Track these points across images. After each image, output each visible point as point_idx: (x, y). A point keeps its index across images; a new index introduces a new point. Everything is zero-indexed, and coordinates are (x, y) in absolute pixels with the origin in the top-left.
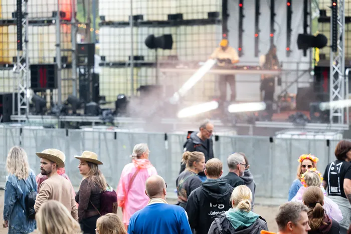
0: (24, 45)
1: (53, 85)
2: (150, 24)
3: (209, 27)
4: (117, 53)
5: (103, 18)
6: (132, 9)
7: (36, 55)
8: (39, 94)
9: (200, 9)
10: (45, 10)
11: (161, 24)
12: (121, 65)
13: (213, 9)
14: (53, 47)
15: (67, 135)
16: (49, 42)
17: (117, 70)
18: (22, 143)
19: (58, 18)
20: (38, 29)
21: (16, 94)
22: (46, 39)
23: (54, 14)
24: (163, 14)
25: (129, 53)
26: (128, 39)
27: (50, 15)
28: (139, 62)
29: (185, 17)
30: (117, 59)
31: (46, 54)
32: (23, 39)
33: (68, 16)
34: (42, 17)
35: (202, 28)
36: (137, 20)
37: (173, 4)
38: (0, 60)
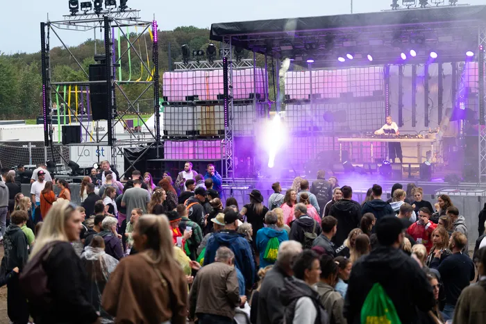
6: (311, 89)
7: (237, 128)
9: (367, 89)
13: (377, 89)
14: (251, 122)
16: (247, 118)
19: (255, 100)
21: (224, 161)
22: (245, 116)
23: (251, 96)
24: (336, 93)
27: (248, 96)
29: (354, 95)
31: (245, 128)
33: (262, 96)
34: (242, 99)
35: (368, 104)
37: (345, 85)
38: (208, 132)
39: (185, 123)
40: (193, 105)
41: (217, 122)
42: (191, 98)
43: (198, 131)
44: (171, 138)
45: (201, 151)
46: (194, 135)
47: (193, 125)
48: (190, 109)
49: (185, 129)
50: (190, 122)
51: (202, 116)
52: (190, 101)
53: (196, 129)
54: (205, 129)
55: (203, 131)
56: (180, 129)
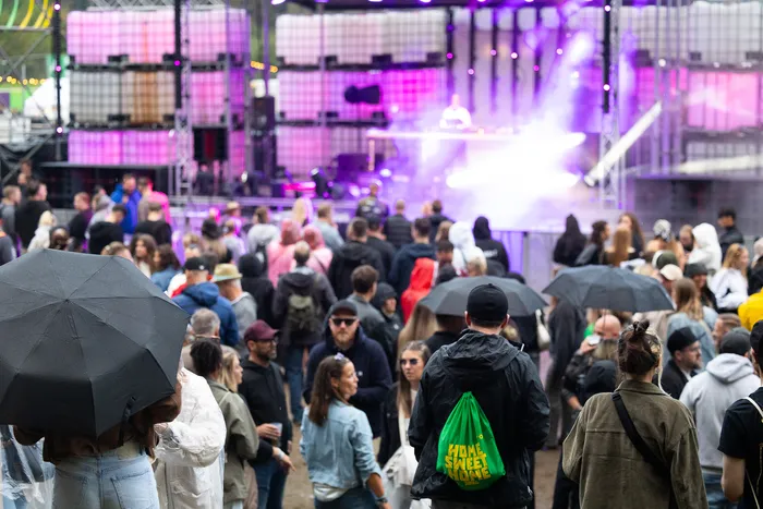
0: (184, 101)
2: (347, 67)
3: (428, 73)
4: (302, 107)
5: (282, 59)
6: (322, 47)
9: (416, 48)
10: (207, 51)
11: (363, 68)
12: (308, 123)
13: (434, 48)
14: (219, 101)
16: (213, 95)
17: (301, 131)
19: (227, 63)
21: (174, 169)
22: (209, 92)
23: (221, 57)
24: (364, 55)
25: (317, 108)
26: (317, 88)
27: (215, 58)
28: (333, 119)
29: (397, 59)
30: (301, 116)
31: (210, 111)
33: (239, 58)
34: (205, 61)
36: (330, 63)
37: (379, 41)
38: (146, 119)
39: (106, 101)
40: (119, 71)
41: (161, 100)
42: (117, 58)
43: (129, 116)
44: (82, 126)
45: (133, 149)
46: (121, 123)
47: (120, 105)
48: (115, 77)
49: (106, 111)
50: (115, 101)
51: (135, 89)
52: (114, 64)
53: (125, 111)
54: (140, 111)
55: (137, 115)
56: (98, 110)
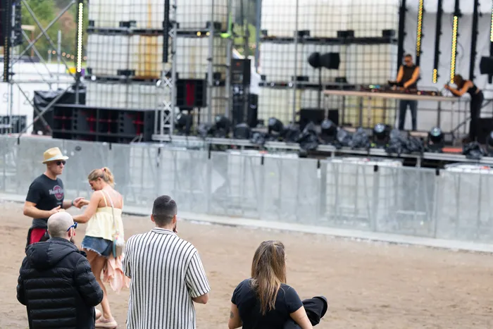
1: (201, 103)
2: (316, 40)
3: (382, 47)
4: (279, 72)
5: (265, 32)
6: (297, 23)
7: (187, 70)
8: (185, 112)
9: (374, 26)
10: (198, 20)
11: (329, 41)
12: (283, 85)
13: (389, 27)
14: (205, 62)
15: (209, 157)
16: (201, 56)
17: (278, 92)
18: (160, 165)
19: (212, 30)
20: (190, 41)
22: (198, 53)
23: (208, 24)
24: (332, 31)
25: (292, 73)
26: (292, 57)
27: (204, 25)
28: (303, 83)
29: (357, 35)
30: (279, 79)
31: (198, 70)
32: (169, 50)
34: (196, 28)
35: (375, 48)
36: (303, 36)
37: (344, 19)
38: (148, 74)
39: (117, 58)
40: (127, 34)
41: (160, 59)
42: (127, 24)
43: (134, 71)
44: (97, 79)
45: (136, 99)
46: (127, 77)
47: (128, 62)
48: (124, 39)
49: (117, 67)
50: (124, 58)
51: (140, 50)
52: (125, 29)
53: (131, 68)
54: (143, 68)
55: (140, 71)
56: (110, 66)
